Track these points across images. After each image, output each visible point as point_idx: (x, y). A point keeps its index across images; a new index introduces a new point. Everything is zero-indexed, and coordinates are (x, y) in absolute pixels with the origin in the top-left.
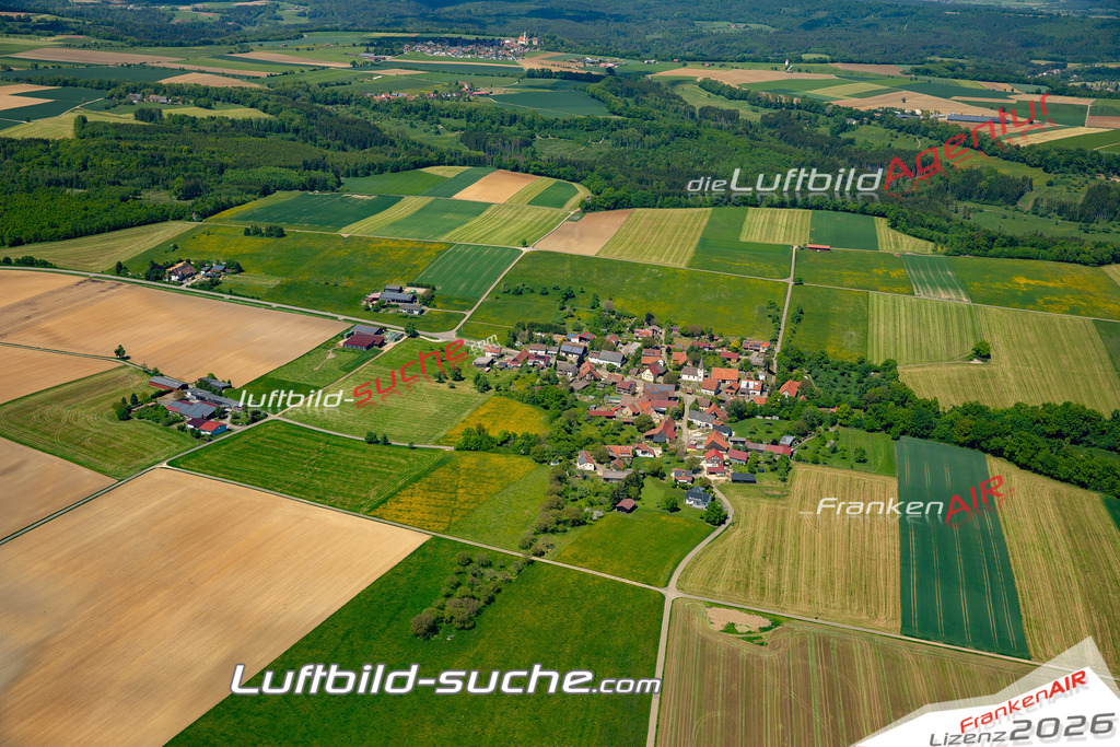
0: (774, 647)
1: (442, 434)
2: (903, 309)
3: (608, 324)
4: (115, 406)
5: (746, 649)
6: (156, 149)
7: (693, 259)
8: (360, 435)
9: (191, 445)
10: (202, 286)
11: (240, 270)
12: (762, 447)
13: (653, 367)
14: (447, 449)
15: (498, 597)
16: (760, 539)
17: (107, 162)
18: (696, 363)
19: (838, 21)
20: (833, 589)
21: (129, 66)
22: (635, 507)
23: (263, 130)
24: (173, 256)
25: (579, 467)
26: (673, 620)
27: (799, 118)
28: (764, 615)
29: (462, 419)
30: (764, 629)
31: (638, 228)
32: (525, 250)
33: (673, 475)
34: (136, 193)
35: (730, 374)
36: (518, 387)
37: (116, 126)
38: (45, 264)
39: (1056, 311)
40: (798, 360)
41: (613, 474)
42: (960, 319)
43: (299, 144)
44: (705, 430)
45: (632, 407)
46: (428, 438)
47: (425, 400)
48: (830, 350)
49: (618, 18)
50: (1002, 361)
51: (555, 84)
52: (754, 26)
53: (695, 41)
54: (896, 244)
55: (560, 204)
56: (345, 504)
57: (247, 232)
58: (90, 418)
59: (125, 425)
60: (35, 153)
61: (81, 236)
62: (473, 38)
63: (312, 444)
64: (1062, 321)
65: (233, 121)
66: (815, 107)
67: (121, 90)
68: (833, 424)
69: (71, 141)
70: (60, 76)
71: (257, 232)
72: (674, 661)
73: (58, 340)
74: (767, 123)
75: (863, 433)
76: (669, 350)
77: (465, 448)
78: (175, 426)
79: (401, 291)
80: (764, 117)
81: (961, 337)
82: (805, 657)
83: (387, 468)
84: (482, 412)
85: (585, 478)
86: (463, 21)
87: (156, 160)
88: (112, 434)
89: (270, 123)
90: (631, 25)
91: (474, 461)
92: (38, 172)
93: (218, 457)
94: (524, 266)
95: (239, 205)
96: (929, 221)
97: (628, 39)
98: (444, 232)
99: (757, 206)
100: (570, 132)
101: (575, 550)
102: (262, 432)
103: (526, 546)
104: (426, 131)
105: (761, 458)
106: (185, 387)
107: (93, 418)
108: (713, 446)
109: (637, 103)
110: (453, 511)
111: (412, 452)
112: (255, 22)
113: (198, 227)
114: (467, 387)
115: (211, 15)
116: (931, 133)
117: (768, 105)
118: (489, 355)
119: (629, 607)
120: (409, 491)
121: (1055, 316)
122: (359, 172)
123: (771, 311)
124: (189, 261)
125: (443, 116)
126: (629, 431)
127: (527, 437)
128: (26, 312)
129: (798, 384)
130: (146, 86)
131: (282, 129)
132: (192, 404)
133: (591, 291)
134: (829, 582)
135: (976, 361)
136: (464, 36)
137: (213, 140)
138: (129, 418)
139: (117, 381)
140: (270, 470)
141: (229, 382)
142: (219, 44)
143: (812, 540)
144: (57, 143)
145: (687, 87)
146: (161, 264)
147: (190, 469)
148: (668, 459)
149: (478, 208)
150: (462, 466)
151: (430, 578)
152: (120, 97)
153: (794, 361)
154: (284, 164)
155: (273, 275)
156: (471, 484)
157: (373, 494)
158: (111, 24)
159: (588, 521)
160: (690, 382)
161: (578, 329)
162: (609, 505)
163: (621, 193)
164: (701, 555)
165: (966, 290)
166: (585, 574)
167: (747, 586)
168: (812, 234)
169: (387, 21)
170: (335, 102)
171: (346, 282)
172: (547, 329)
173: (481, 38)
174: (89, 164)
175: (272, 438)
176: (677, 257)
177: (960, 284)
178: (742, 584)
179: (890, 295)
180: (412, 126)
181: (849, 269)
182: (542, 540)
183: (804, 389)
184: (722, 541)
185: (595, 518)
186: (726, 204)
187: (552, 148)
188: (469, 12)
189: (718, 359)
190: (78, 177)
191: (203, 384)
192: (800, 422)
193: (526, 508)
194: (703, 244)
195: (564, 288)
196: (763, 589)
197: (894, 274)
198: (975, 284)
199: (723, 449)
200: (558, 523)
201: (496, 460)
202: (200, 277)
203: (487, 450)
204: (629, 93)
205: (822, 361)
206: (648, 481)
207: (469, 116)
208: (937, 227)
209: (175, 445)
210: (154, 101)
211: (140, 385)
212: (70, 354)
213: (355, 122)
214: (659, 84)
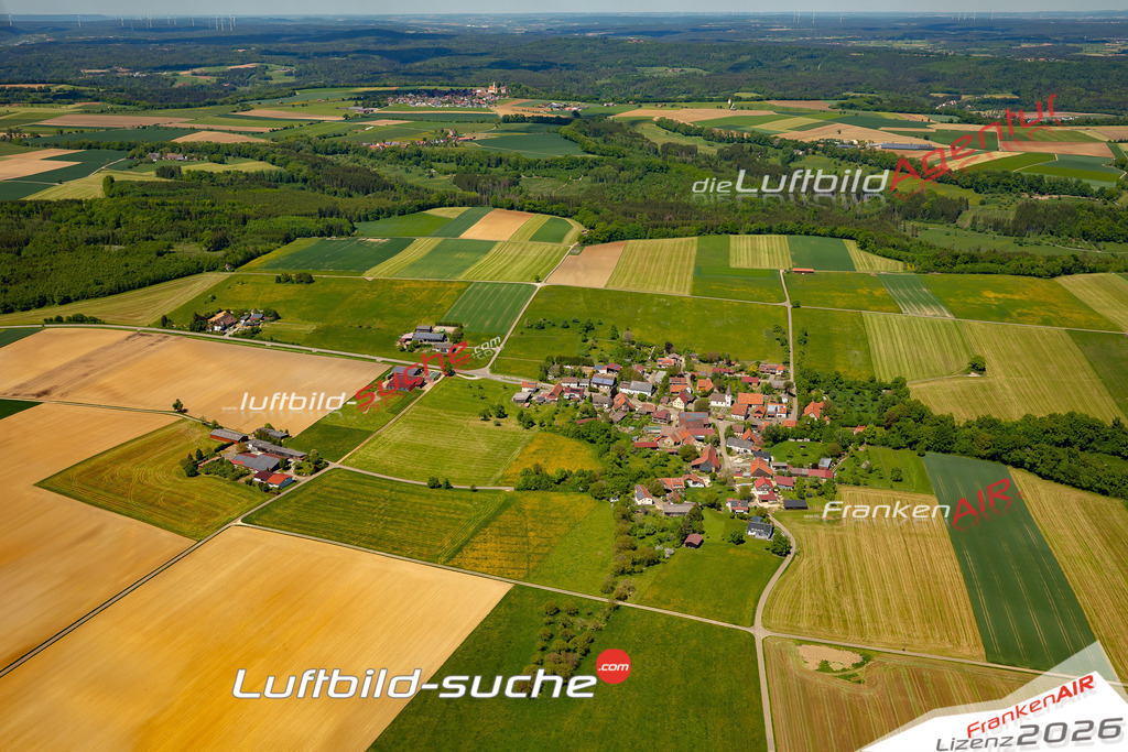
0: (872, 685)
1: (500, 474)
2: (896, 327)
3: (630, 354)
4: (182, 462)
5: (846, 688)
6: (181, 204)
7: (694, 287)
8: (422, 480)
9: (260, 499)
10: (244, 335)
11: (277, 317)
12: (805, 471)
13: (683, 395)
14: (509, 489)
15: (593, 648)
16: (828, 568)
17: (138, 219)
18: (722, 390)
19: (761, 64)
20: (910, 617)
21: (144, 127)
22: (702, 541)
23: (274, 181)
24: (213, 307)
25: (639, 503)
26: (768, 661)
27: (751, 151)
28: (854, 650)
29: (515, 457)
30: (857, 666)
31: (635, 259)
32: (539, 285)
33: (729, 505)
34: (169, 247)
35: (756, 398)
36: (559, 422)
37: (141, 184)
38: (95, 321)
39: (1031, 323)
40: (814, 382)
41: (673, 508)
42: (949, 334)
43: (308, 192)
44: (744, 455)
45: (673, 436)
46: (486, 481)
47: (474, 440)
48: (841, 370)
49: (568, 67)
50: (997, 374)
51: (530, 127)
52: (689, 70)
53: (639, 85)
54: (870, 264)
55: (559, 239)
56: (422, 555)
57: (278, 280)
58: (160, 475)
59: (193, 481)
60: (73, 214)
61: (125, 291)
62: (447, 89)
63: (377, 492)
64: (1039, 332)
65: (247, 174)
66: (763, 141)
67: (141, 151)
68: (862, 443)
69: (102, 200)
70: (85, 140)
71: (288, 280)
72: (779, 707)
73: (116, 396)
74: (723, 156)
75: (890, 449)
76: (693, 378)
77: (525, 488)
78: (243, 480)
79: (431, 330)
80: (720, 151)
81: (954, 352)
82: (904, 693)
83: (455, 513)
84: (532, 450)
85: (646, 513)
86: (433, 75)
87: (183, 214)
88: (183, 492)
89: (281, 174)
90: (581, 72)
91: (536, 501)
92: (76, 231)
93: (289, 511)
94: (540, 300)
95: (265, 253)
96: (892, 241)
97: (580, 85)
98: (460, 271)
99: (737, 234)
100: (552, 171)
101: (656, 592)
102: (326, 482)
103: (609, 590)
104: (420, 175)
105: (807, 483)
106: (245, 439)
107: (163, 476)
108: (759, 473)
109: (605, 142)
110: (529, 556)
111: (475, 495)
112: (248, 83)
113: (231, 277)
114: (511, 424)
115: (208, 78)
116: (870, 161)
117: (721, 140)
118: (526, 392)
119: (722, 650)
120: (482, 537)
121: (1032, 327)
122: (370, 216)
123: (779, 335)
124: (228, 311)
125: (434, 161)
126: (675, 462)
127: (582, 474)
128: (82, 369)
129: (821, 405)
130: (163, 146)
131: (292, 179)
132: (255, 456)
133: (609, 323)
134: (905, 611)
135: (973, 374)
136: (439, 88)
137: (231, 192)
138: (197, 474)
139: (179, 436)
140: (342, 522)
141: (287, 432)
142: (222, 104)
143: (877, 566)
144: (91, 203)
145: (646, 126)
146: (203, 315)
147: (264, 525)
148: (719, 488)
149: (485, 247)
150: (527, 507)
151: (521, 630)
152: (141, 156)
153: (811, 382)
154: (299, 212)
155: (308, 320)
156: (540, 526)
157: (447, 542)
158: (122, 91)
159: (661, 559)
160: (719, 408)
161: (603, 361)
162: (677, 541)
163: (613, 227)
164: (778, 588)
165: (946, 306)
166: (671, 617)
167: (829, 619)
168: (794, 258)
169: (366, 77)
170: (334, 153)
171: (378, 324)
172: (576, 361)
173: (455, 88)
174: (122, 222)
175: (337, 488)
176: (678, 285)
177: (936, 301)
178: (824, 619)
179: (881, 314)
180: (407, 171)
181: (836, 290)
182: (622, 582)
183: (826, 411)
184: (793, 573)
185: (667, 556)
186: (709, 233)
187: (539, 187)
188: (437, 66)
189: (739, 383)
190: (113, 234)
191: (263, 435)
192: (832, 445)
193: (598, 549)
194: (699, 273)
195: (584, 321)
196: (845, 621)
197: (878, 293)
198: (952, 300)
199: (769, 476)
200: (634, 563)
201: (558, 498)
202: (241, 326)
203: (547, 488)
204: (597, 133)
205: (837, 381)
206: (706, 512)
207: (459, 160)
208: (899, 246)
209: (246, 500)
210: (172, 159)
211: (200, 440)
212: (130, 410)
213: (357, 170)
214: (621, 124)
